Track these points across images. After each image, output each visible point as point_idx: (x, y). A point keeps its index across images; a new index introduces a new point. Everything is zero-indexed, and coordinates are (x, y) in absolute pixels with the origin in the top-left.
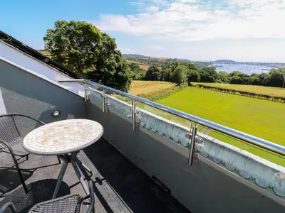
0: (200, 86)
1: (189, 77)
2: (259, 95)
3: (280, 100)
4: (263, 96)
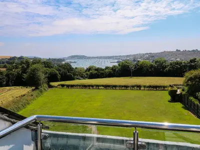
0: (63, 86)
1: (48, 78)
2: (120, 86)
3: (136, 88)
4: (122, 86)
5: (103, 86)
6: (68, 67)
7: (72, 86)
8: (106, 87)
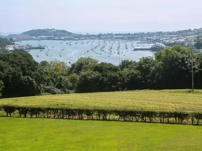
4: (170, 115)
5: (117, 112)
6: (23, 61)
7: (35, 111)
8: (126, 114)
